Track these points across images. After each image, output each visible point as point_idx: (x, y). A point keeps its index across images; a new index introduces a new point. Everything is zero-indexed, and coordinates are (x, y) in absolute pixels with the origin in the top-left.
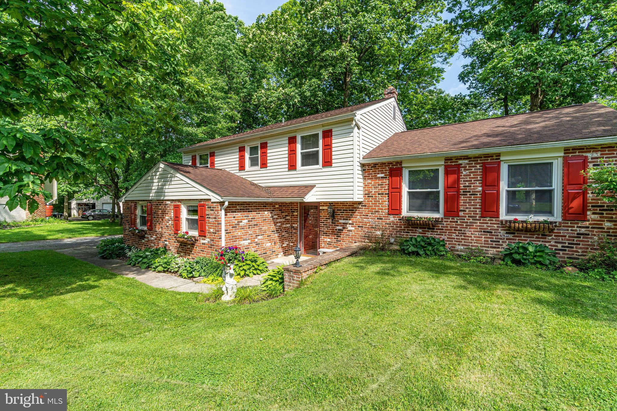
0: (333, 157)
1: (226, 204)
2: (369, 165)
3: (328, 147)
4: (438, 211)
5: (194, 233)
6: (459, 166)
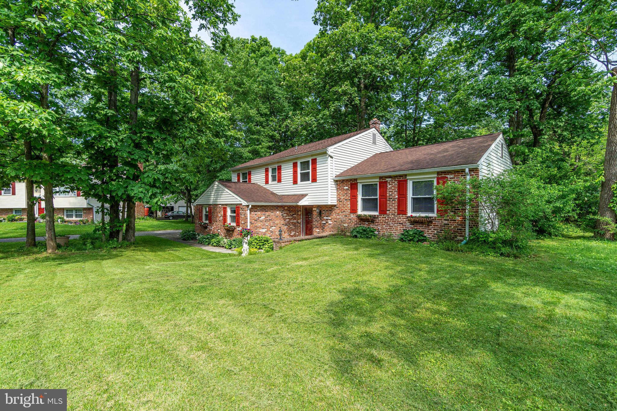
0: (317, 176)
1: (250, 206)
2: (340, 181)
3: (314, 169)
4: (376, 210)
5: (234, 224)
6: (386, 182)
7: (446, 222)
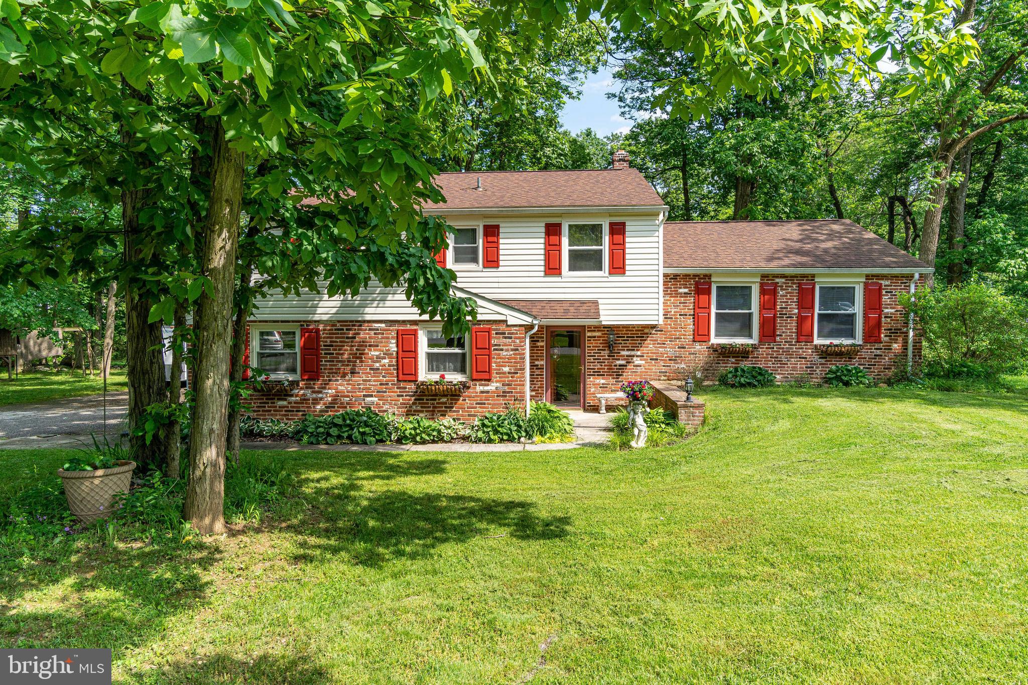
0: (628, 262)
1: (536, 328)
2: (670, 276)
3: (618, 247)
4: (751, 336)
6: (776, 285)
7: (878, 352)
